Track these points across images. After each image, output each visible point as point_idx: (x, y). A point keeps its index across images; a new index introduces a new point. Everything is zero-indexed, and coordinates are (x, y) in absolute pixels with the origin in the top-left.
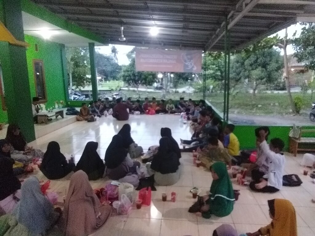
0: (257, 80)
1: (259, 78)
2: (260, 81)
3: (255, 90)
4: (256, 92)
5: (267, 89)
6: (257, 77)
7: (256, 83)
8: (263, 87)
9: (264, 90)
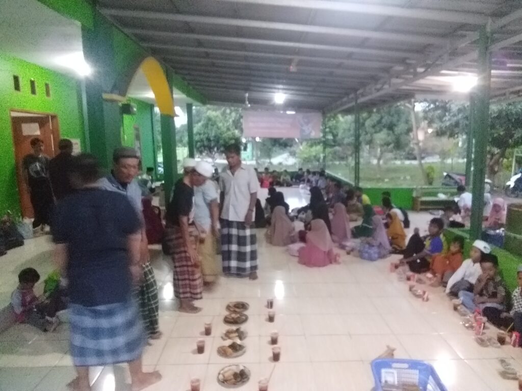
0: (382, 146)
1: (385, 144)
2: (385, 147)
3: (379, 159)
4: (381, 162)
5: (396, 159)
6: (382, 143)
7: (381, 151)
8: (390, 155)
9: (392, 159)
